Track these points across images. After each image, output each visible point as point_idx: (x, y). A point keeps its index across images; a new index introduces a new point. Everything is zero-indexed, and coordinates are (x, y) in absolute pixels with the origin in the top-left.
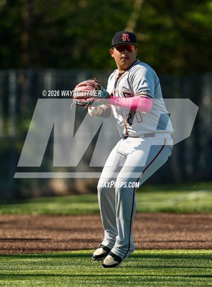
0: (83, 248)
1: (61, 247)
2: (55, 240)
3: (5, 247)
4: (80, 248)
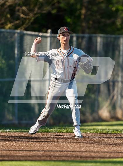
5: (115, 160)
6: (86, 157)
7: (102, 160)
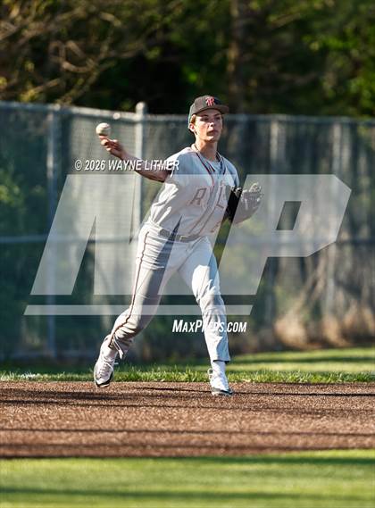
0: (336, 446)
1: (296, 443)
2: (285, 431)
3: (193, 442)
4: (331, 446)
5: (319, 454)
6: (241, 448)
7: (284, 455)
